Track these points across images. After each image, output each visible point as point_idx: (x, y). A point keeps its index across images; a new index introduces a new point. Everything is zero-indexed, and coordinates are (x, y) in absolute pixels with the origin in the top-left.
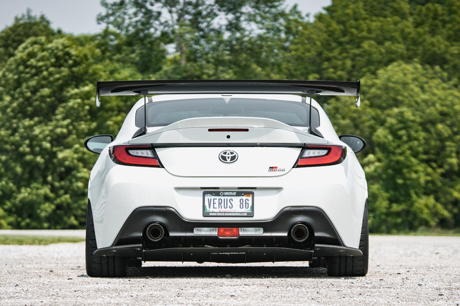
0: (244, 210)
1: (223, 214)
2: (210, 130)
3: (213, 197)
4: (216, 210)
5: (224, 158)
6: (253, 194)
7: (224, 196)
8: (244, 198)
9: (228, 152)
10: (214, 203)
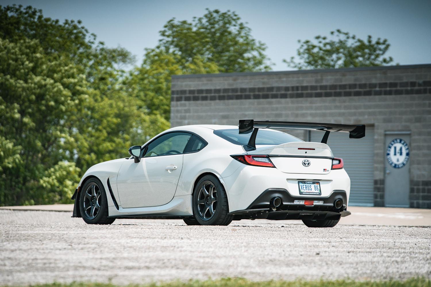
0: (317, 191)
1: (309, 193)
2: (299, 149)
3: (303, 184)
4: (305, 191)
5: (305, 164)
6: (319, 183)
7: (307, 184)
8: (316, 185)
9: (306, 161)
10: (304, 188)
